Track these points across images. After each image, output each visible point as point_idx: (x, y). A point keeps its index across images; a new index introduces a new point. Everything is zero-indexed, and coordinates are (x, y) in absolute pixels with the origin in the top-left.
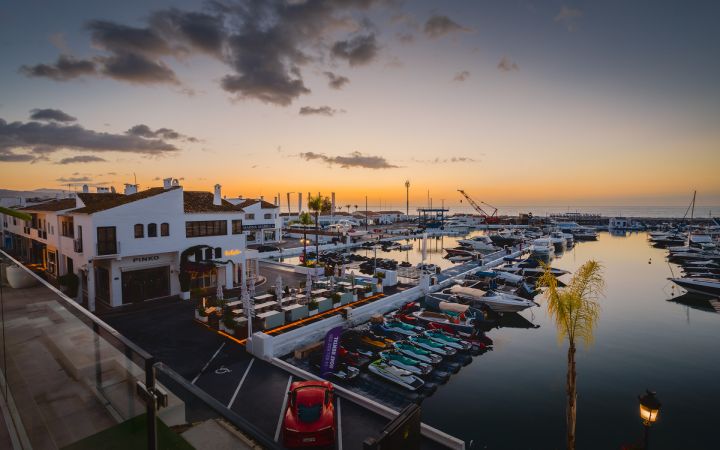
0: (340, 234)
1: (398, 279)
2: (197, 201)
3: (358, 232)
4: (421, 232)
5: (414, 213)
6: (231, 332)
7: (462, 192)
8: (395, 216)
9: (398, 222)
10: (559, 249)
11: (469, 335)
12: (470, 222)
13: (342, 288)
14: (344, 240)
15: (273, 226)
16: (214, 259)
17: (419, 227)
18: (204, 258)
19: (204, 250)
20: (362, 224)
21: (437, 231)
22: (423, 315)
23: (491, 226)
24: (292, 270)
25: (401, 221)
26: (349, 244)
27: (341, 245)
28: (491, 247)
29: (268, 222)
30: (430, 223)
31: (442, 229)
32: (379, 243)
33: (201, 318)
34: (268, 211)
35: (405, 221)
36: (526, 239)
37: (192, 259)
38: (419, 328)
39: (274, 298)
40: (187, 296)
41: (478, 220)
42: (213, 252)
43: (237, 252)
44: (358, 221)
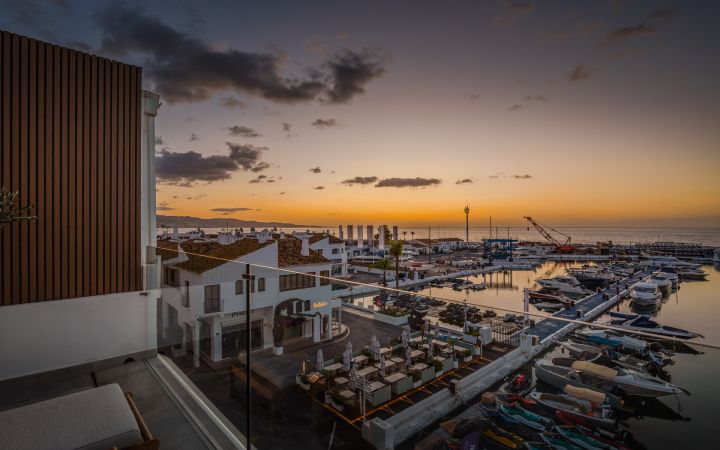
0: (406, 269)
1: (494, 335)
3: (425, 267)
4: (490, 265)
7: (529, 218)
8: (454, 244)
9: (458, 250)
10: (665, 293)
11: (612, 435)
12: (541, 253)
14: (411, 277)
15: (339, 260)
16: (303, 312)
17: (484, 257)
18: (295, 312)
19: (295, 303)
20: (421, 253)
21: (506, 263)
22: (542, 398)
23: (565, 256)
25: (463, 250)
26: (417, 280)
27: (409, 282)
28: (579, 290)
29: (336, 257)
30: (498, 253)
31: (511, 260)
32: (449, 280)
34: (335, 246)
35: (466, 249)
36: (617, 278)
37: (284, 313)
38: (547, 420)
40: (280, 351)
41: (548, 249)
42: (303, 304)
43: (323, 304)
44: (417, 249)
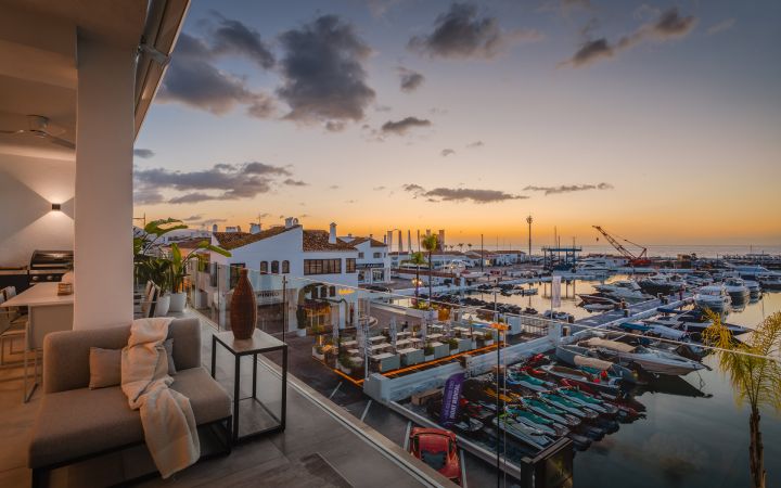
0: (453, 275)
1: (523, 327)
2: (314, 239)
3: (473, 274)
4: (549, 275)
5: (537, 252)
6: (348, 371)
7: (599, 228)
8: (515, 256)
9: (519, 262)
10: (737, 300)
11: (613, 397)
12: (610, 264)
13: (459, 334)
14: (457, 283)
15: (382, 265)
16: (328, 297)
17: (545, 269)
18: (319, 296)
19: (319, 288)
20: (476, 265)
21: (568, 274)
22: (555, 369)
23: (638, 269)
24: (404, 313)
25: (521, 261)
26: (463, 286)
27: (454, 288)
28: (639, 294)
29: (377, 261)
30: (559, 264)
31: (574, 271)
32: (498, 286)
33: (318, 356)
34: (377, 250)
35: (528, 262)
36: (689, 286)
37: (309, 296)
38: (550, 384)
39: (389, 340)
40: (303, 333)
41: (620, 262)
42: (328, 291)
43: (350, 292)
44: (472, 261)
